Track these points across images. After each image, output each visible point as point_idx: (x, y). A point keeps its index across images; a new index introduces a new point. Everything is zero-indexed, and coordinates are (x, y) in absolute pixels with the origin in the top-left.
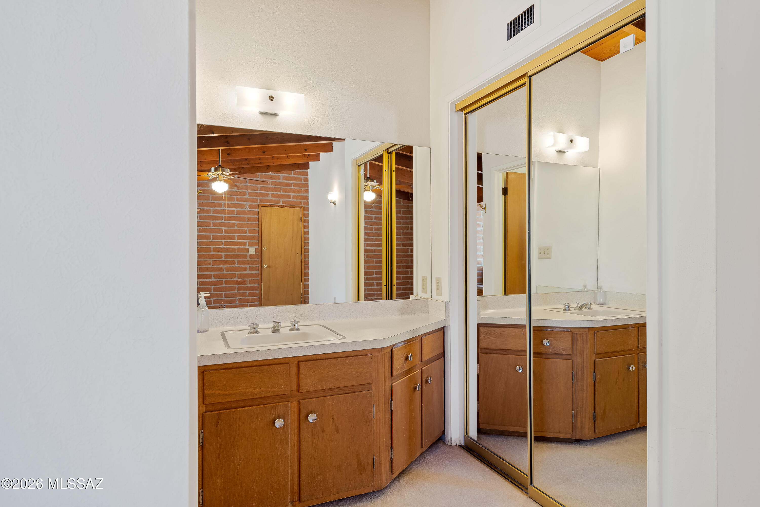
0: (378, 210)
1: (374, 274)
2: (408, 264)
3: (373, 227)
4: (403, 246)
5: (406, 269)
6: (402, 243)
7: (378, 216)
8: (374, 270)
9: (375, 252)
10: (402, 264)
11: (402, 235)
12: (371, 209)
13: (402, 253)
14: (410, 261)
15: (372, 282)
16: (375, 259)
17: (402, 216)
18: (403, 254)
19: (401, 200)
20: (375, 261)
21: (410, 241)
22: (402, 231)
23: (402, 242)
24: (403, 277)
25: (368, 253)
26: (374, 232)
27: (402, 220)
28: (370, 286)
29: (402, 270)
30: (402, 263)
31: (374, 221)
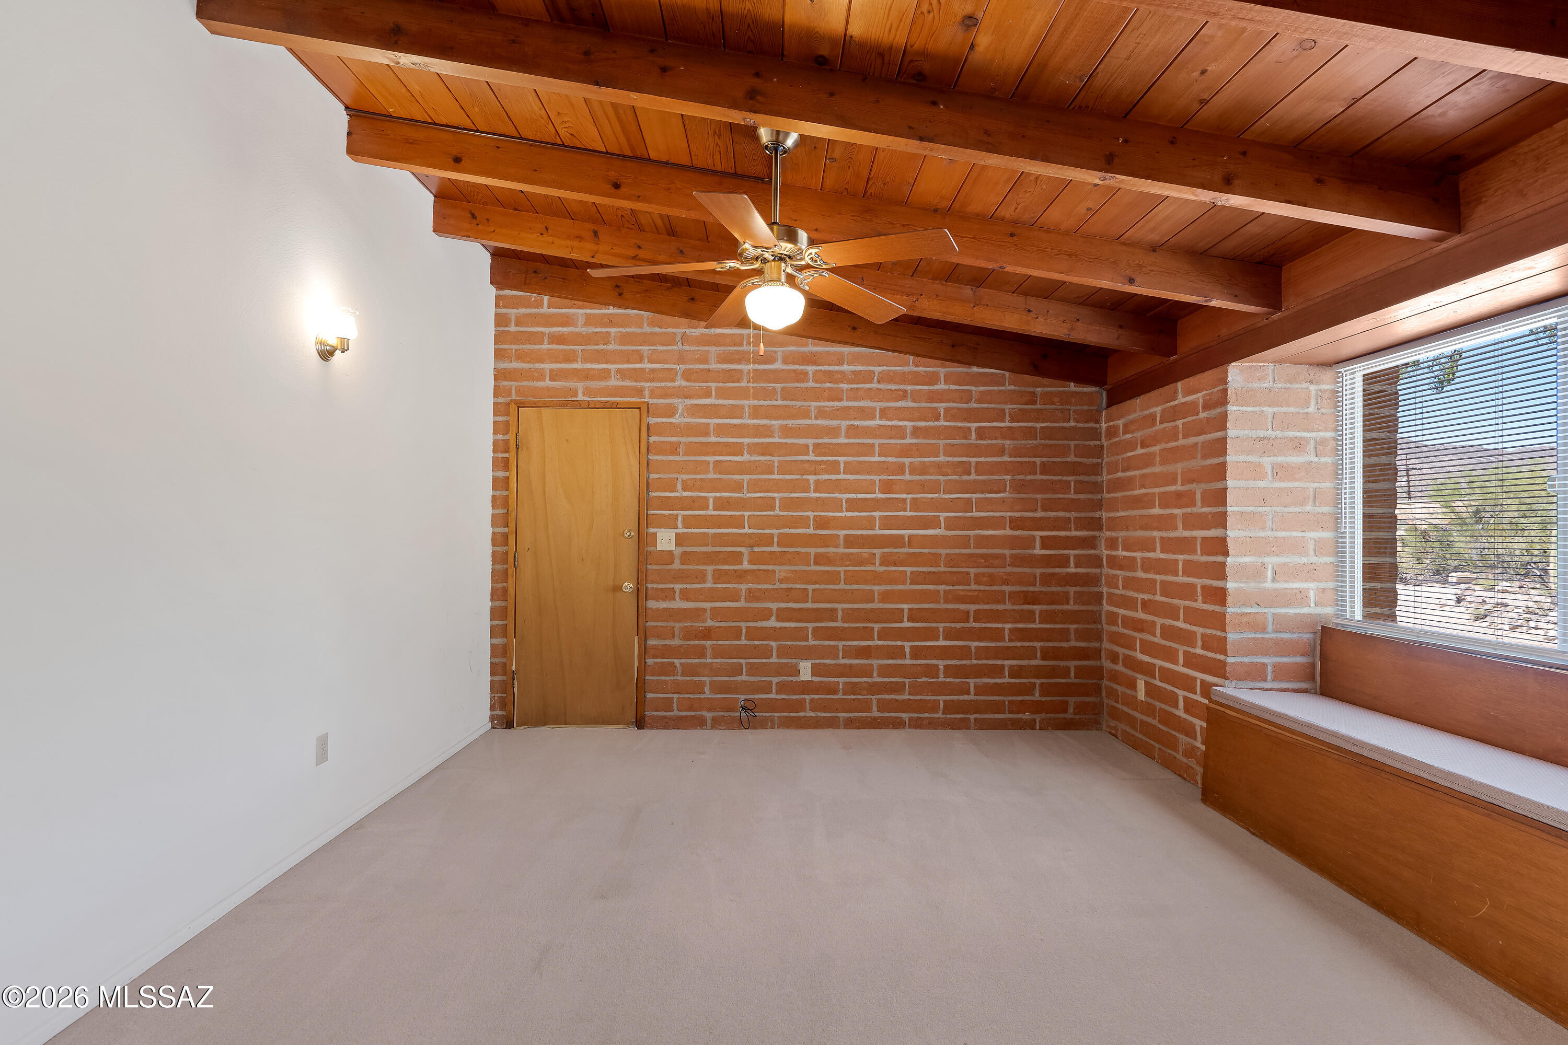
0: (924, 405)
1: (905, 620)
2: (1031, 589)
3: (907, 461)
4: (1011, 529)
5: (1023, 604)
6: (1010, 517)
7: (922, 424)
8: (905, 606)
9: (910, 546)
10: (1007, 589)
11: (1008, 490)
12: (901, 404)
13: (1008, 552)
14: (1038, 579)
15: (899, 643)
16: (909, 569)
17: (1010, 428)
18: (1012, 556)
19: (1007, 374)
20: (908, 574)
21: (1039, 510)
22: (1008, 477)
23: (1009, 514)
24: (1010, 630)
25: (886, 550)
26: (908, 477)
27: (1008, 442)
28: (888, 659)
29: (1008, 606)
30: (1005, 582)
31: (909, 440)
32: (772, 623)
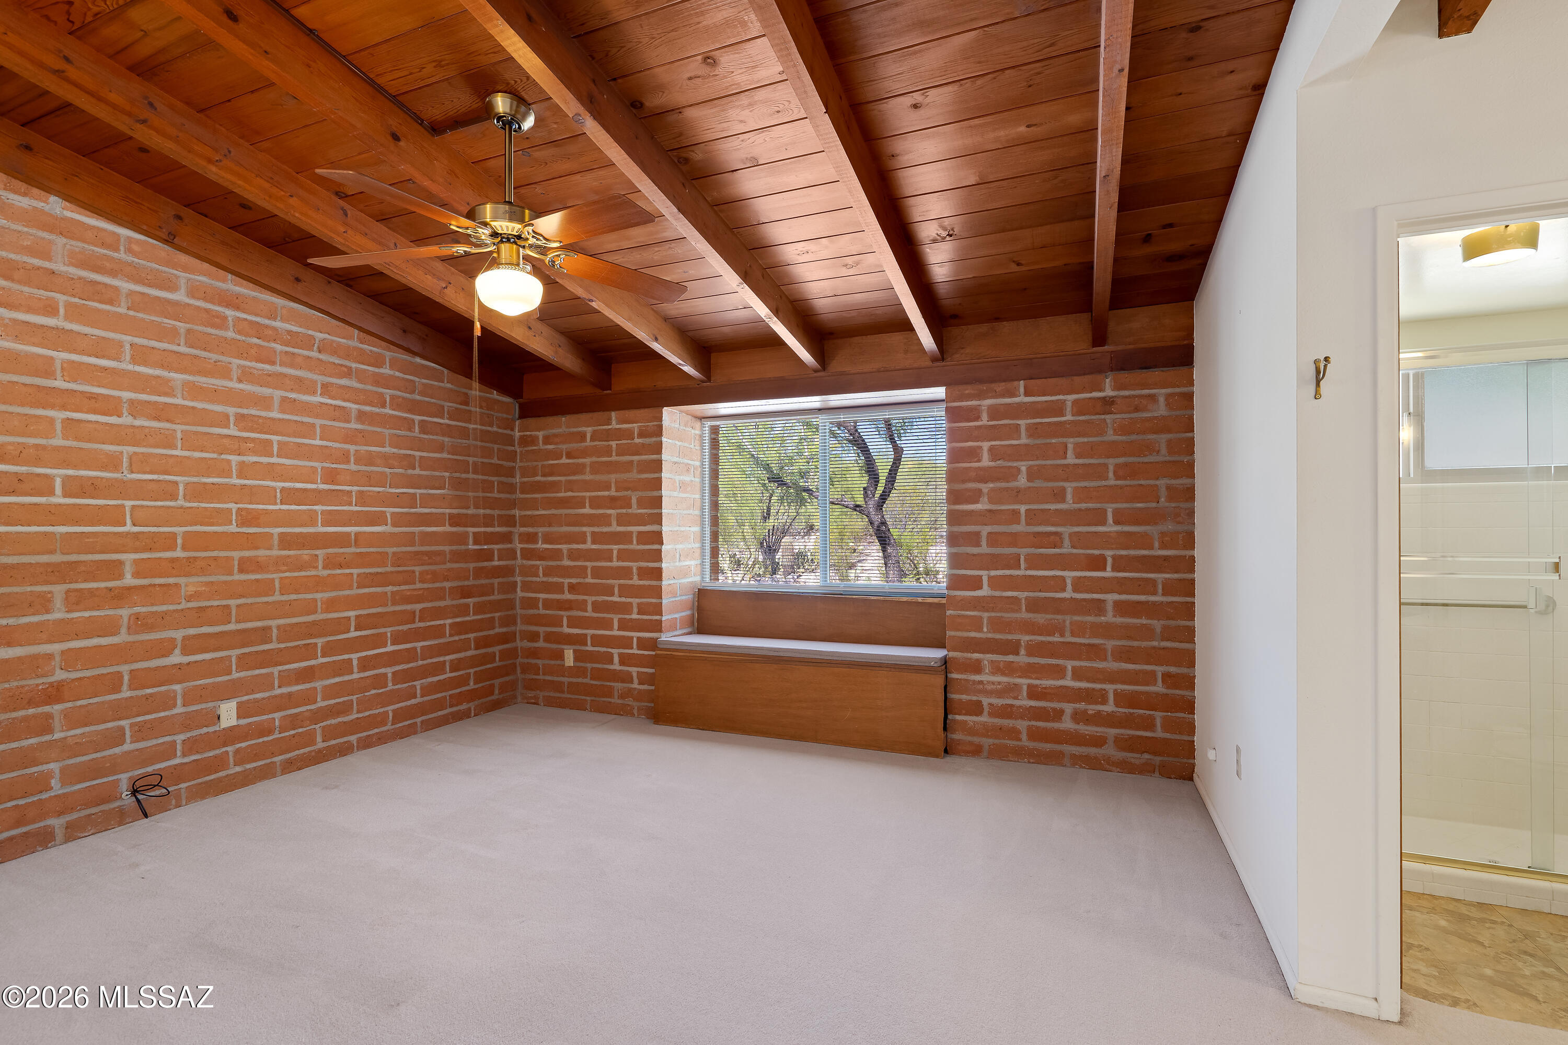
0: (369, 387)
1: (352, 629)
2: (466, 583)
3: (352, 448)
4: (451, 525)
5: (461, 598)
6: (449, 514)
7: (367, 408)
8: (352, 614)
9: (357, 544)
10: (447, 585)
11: (447, 486)
12: (344, 382)
13: (447, 548)
14: (471, 574)
15: (346, 657)
16: (355, 571)
17: (448, 425)
18: (451, 552)
19: (446, 371)
20: (355, 576)
21: (472, 507)
22: (447, 474)
23: (448, 511)
24: (450, 625)
25: (331, 551)
26: (353, 467)
27: (446, 439)
28: (334, 677)
29: (448, 602)
30: (446, 579)
31: (354, 425)
32: (177, 658)
